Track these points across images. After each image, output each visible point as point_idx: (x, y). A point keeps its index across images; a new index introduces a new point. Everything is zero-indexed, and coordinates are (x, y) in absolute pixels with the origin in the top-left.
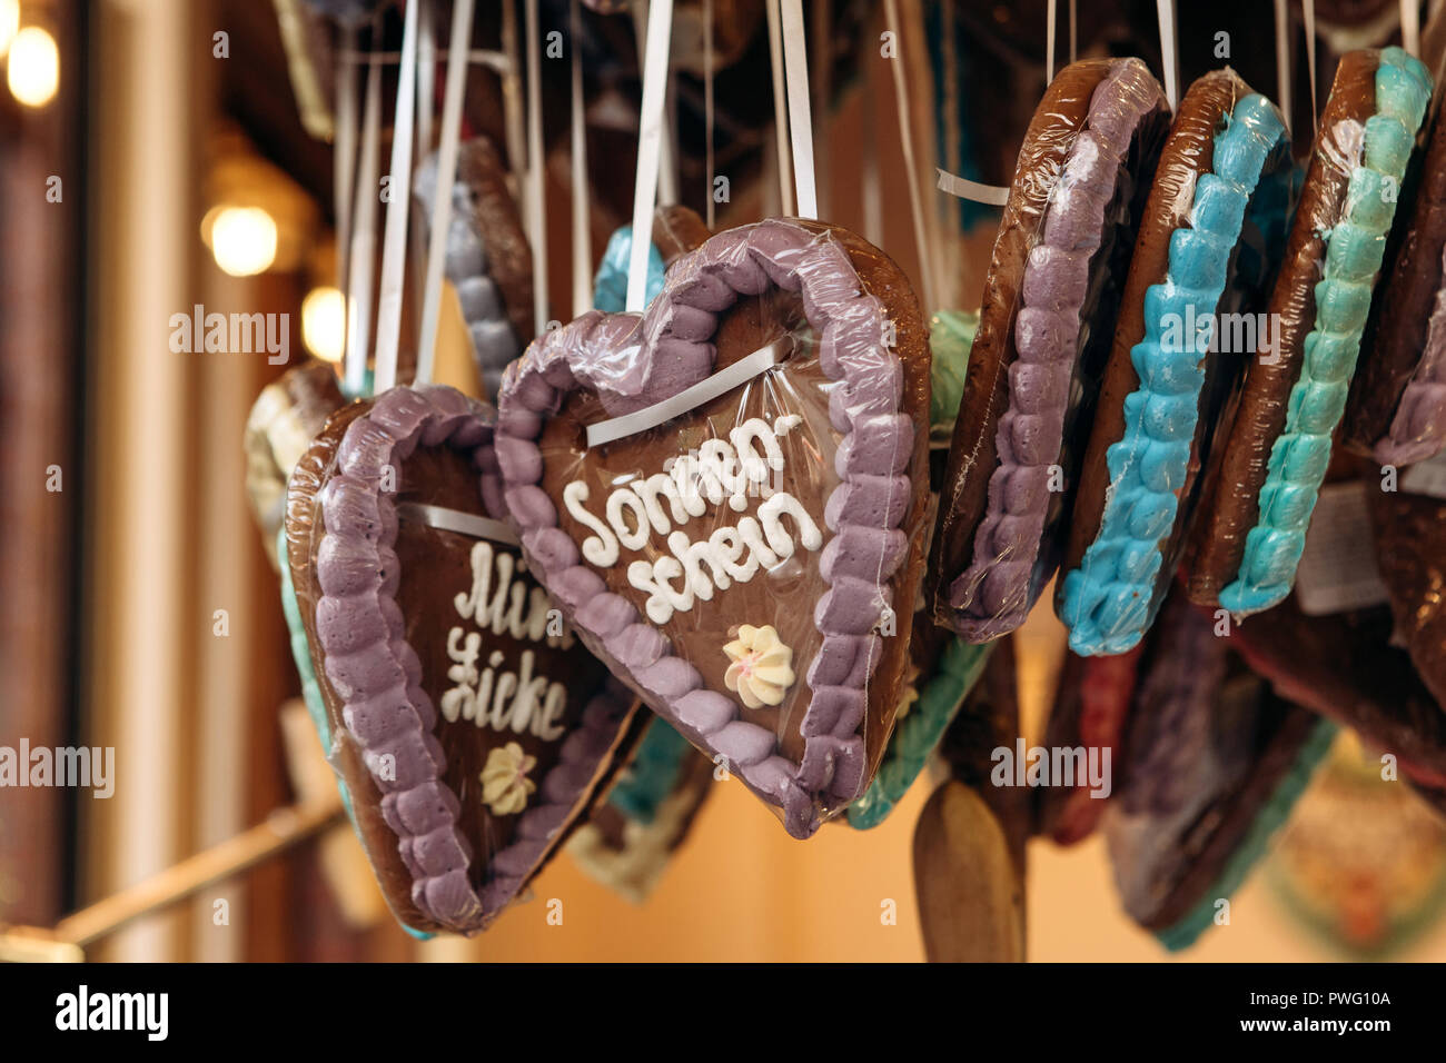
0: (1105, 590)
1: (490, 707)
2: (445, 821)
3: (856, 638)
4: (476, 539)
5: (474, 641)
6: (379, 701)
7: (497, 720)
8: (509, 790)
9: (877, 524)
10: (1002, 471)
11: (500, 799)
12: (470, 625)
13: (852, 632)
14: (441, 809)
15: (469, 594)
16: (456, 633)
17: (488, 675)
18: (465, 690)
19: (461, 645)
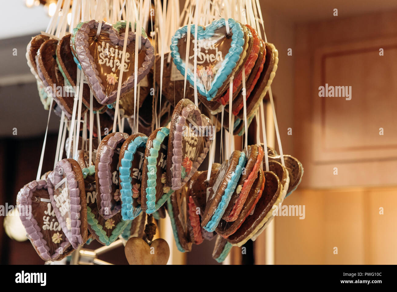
0: (126, 211)
1: (53, 227)
2: (42, 245)
3: (76, 221)
4: (48, 203)
5: (48, 218)
6: (29, 228)
7: (55, 229)
8: (56, 240)
9: (75, 204)
10: (102, 195)
11: (55, 241)
12: (48, 215)
13: (75, 220)
14: (41, 243)
15: (47, 211)
16: (44, 217)
17: (52, 223)
18: (47, 225)
19: (46, 219)
